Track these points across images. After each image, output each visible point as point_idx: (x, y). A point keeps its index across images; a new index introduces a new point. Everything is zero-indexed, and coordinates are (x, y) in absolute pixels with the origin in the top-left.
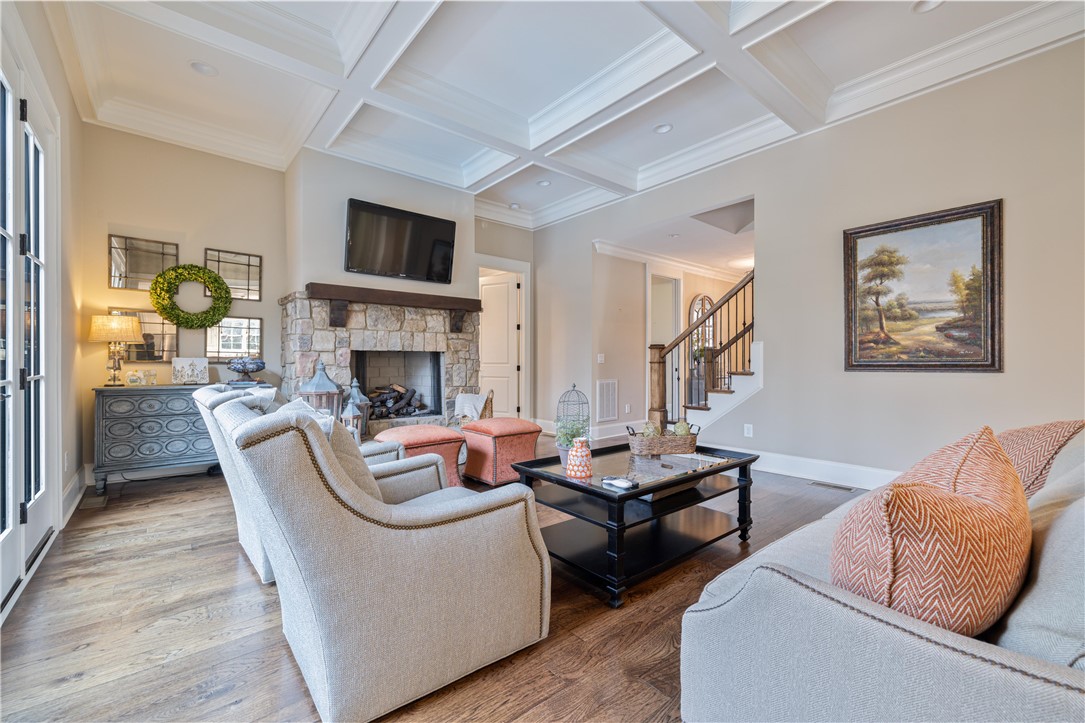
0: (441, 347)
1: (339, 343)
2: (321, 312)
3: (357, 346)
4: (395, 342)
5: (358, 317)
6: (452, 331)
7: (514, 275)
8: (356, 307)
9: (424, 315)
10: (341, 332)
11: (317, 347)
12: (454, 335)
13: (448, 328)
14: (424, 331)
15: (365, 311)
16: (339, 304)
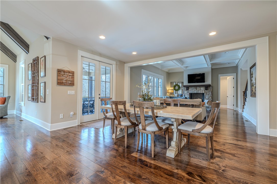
0: (204, 92)
1: (187, 92)
2: (185, 89)
3: (190, 92)
4: (195, 92)
5: (190, 89)
6: (205, 90)
7: (233, 76)
8: (190, 88)
9: (200, 88)
10: (188, 91)
11: (185, 93)
12: (206, 90)
13: (205, 89)
14: (200, 90)
15: (191, 88)
16: (187, 88)
